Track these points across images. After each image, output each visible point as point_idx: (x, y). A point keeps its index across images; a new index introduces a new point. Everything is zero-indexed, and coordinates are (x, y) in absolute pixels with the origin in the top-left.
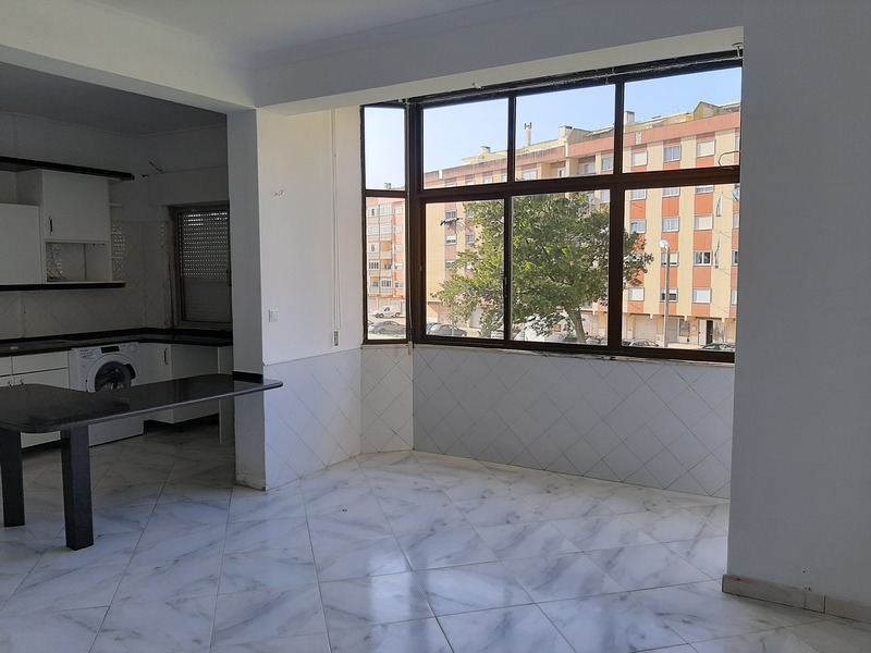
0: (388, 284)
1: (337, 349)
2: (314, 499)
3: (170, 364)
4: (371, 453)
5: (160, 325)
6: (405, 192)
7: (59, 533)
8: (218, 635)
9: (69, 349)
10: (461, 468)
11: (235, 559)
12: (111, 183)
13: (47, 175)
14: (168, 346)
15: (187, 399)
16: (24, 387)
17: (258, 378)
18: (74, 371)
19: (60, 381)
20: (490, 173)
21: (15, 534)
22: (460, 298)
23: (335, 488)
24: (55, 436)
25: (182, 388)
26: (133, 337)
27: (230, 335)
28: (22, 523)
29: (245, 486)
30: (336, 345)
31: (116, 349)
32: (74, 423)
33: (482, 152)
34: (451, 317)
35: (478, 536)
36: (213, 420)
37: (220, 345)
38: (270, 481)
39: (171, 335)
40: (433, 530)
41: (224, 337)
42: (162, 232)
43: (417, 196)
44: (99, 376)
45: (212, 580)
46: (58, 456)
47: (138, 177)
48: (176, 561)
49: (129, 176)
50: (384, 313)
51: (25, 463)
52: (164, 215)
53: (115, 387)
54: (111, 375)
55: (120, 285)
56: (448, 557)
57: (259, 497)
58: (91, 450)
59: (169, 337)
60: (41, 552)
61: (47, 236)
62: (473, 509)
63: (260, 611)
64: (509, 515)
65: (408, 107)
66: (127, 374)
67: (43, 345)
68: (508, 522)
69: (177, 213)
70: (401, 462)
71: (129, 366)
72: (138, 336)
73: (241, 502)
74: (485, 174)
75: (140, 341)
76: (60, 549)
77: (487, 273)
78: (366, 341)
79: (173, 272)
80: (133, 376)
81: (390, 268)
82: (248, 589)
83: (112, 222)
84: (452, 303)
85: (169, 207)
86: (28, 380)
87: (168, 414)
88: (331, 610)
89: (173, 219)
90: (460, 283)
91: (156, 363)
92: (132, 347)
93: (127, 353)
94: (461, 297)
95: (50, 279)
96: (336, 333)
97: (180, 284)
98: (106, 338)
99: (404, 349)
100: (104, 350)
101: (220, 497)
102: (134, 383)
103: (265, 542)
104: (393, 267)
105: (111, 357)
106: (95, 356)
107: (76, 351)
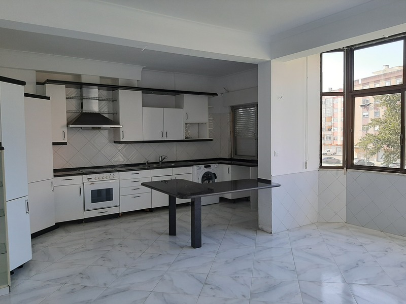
0: (329, 138)
1: (306, 170)
2: (295, 241)
3: (230, 173)
4: (322, 222)
6: (343, 93)
7: (189, 241)
8: (253, 295)
9: (192, 165)
10: (373, 235)
11: (259, 262)
12: (209, 98)
13: (186, 96)
14: (230, 166)
15: (237, 190)
16: (176, 180)
17: (269, 182)
18: (194, 174)
19: (189, 178)
20: (389, 79)
21: (172, 239)
22: (370, 146)
23: (305, 237)
24: (189, 200)
25: (234, 184)
26: (215, 162)
27: (256, 162)
28: (175, 235)
29: (263, 230)
30: (306, 168)
31: (210, 166)
32: (196, 196)
33: (384, 68)
34: (365, 156)
35: (384, 271)
36: (247, 199)
37: (252, 166)
38: (274, 229)
39: (230, 161)
40: (357, 264)
41: (253, 162)
42: (228, 118)
43: (350, 94)
44: (203, 177)
45: (249, 270)
46: (189, 208)
47: (219, 94)
48: (234, 259)
49: (215, 95)
50: (327, 153)
51: (177, 210)
52: (228, 110)
53: (209, 182)
54: (208, 177)
55: (211, 140)
56: (366, 279)
57: (269, 236)
58: (202, 207)
59: (230, 162)
60: (182, 247)
61: (185, 121)
62: (380, 257)
63: (271, 288)
64: (402, 262)
65: (345, 51)
66: (213, 177)
67: (184, 164)
68: (402, 267)
69: (234, 109)
70: (339, 228)
71: (214, 174)
72: (218, 161)
73: (261, 237)
74: (386, 79)
75: (219, 163)
76: (189, 247)
77: (387, 132)
78: (321, 167)
79: (232, 134)
80: (216, 178)
81: (330, 130)
82: (265, 277)
83: (209, 114)
84: (366, 149)
85: (231, 106)
86: (179, 177)
87: (229, 195)
88: (304, 294)
89: (233, 111)
90: (371, 138)
91: (225, 173)
92: (215, 166)
93: (214, 168)
94: (372, 145)
95: (186, 137)
96: (306, 162)
97: (235, 139)
98: (206, 162)
99: (341, 171)
100: (205, 167)
101: (251, 234)
102: (216, 181)
103: (272, 257)
104: (332, 130)
105: (208, 170)
106: (202, 169)
107: (195, 166)
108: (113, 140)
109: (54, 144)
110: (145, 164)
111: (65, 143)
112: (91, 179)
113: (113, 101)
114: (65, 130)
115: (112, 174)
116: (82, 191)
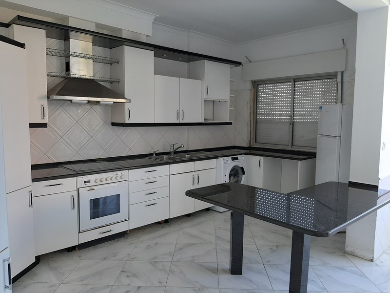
3: (262, 167)
5: (245, 145)
9: (217, 157)
13: (207, 63)
17: (371, 187)
29: (354, 255)
31: (237, 159)
42: (247, 96)
44: (230, 175)
52: (249, 86)
61: (206, 97)
69: (256, 84)
71: (242, 168)
79: (252, 117)
80: (244, 174)
83: (231, 89)
85: (252, 81)
89: (253, 87)
91: (255, 167)
92: (243, 158)
93: (243, 161)
100: (233, 159)
105: (235, 163)
106: (229, 162)
107: (221, 159)
108: (110, 121)
109: (32, 125)
110: (151, 155)
111: (44, 125)
112: (89, 182)
113: (111, 64)
114: (45, 103)
115: (119, 173)
116: (76, 202)
